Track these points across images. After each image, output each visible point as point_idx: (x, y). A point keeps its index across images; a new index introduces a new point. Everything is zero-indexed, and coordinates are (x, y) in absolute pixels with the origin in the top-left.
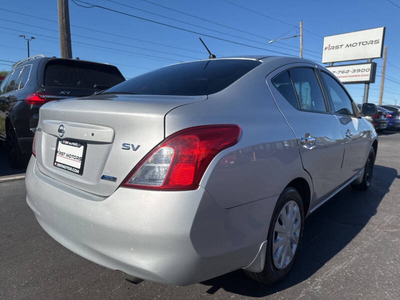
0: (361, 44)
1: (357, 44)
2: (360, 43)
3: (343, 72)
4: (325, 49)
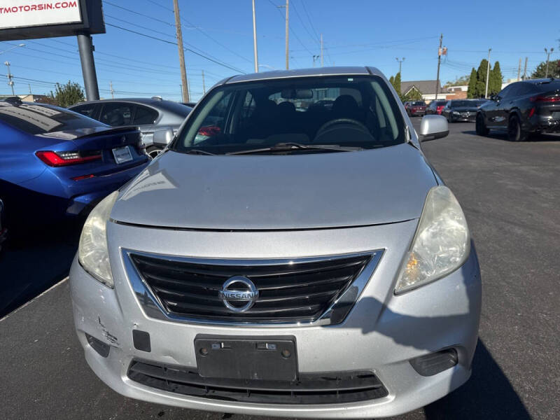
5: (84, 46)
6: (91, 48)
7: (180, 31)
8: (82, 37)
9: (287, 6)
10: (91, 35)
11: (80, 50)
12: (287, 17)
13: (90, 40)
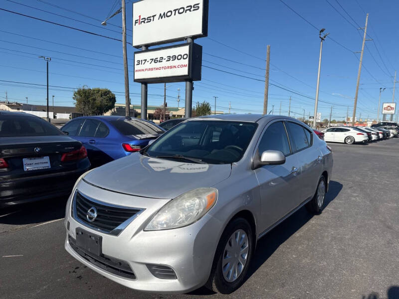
0: (177, 11)
1: (171, 12)
2: (175, 10)
3: (155, 61)
4: (136, 23)
5: (188, 88)
6: (192, 88)
7: (268, 73)
8: (188, 83)
9: (362, 52)
10: (193, 82)
11: (186, 90)
12: (361, 60)
13: (192, 85)
